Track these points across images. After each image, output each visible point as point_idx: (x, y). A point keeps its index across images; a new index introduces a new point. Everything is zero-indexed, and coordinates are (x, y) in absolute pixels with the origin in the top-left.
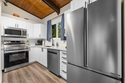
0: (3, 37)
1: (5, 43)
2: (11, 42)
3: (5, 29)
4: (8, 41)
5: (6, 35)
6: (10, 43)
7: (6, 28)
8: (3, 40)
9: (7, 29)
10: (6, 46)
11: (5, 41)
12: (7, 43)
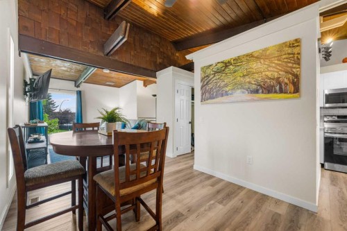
0: (322, 110)
1: (326, 119)
2: (338, 117)
3: (326, 95)
4: (332, 116)
5: (327, 105)
6: (336, 119)
7: (327, 92)
8: (323, 115)
9: (330, 95)
10: (327, 125)
11: (326, 116)
12: (330, 119)
